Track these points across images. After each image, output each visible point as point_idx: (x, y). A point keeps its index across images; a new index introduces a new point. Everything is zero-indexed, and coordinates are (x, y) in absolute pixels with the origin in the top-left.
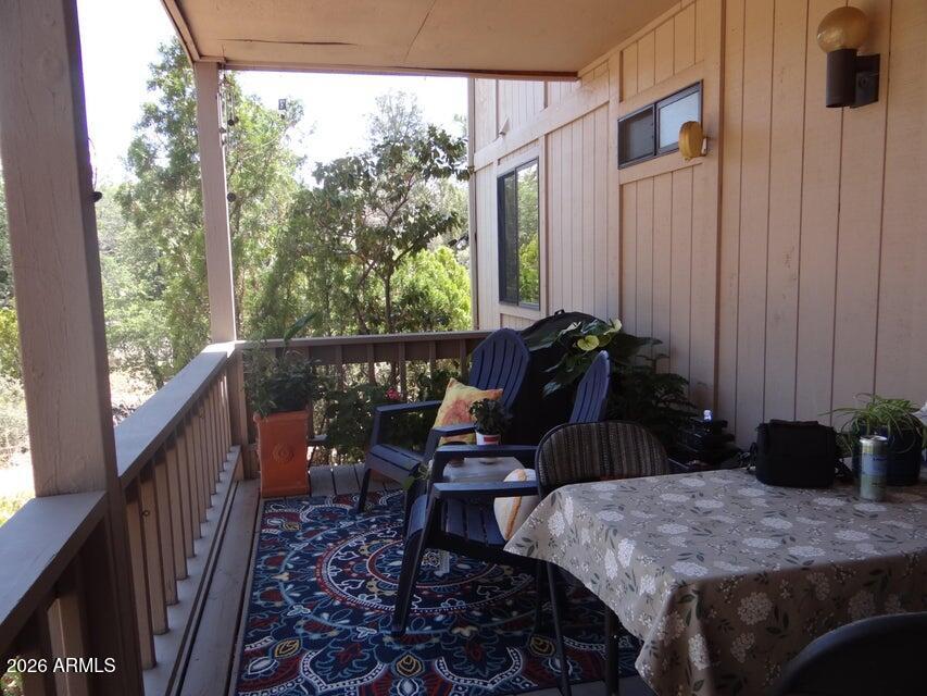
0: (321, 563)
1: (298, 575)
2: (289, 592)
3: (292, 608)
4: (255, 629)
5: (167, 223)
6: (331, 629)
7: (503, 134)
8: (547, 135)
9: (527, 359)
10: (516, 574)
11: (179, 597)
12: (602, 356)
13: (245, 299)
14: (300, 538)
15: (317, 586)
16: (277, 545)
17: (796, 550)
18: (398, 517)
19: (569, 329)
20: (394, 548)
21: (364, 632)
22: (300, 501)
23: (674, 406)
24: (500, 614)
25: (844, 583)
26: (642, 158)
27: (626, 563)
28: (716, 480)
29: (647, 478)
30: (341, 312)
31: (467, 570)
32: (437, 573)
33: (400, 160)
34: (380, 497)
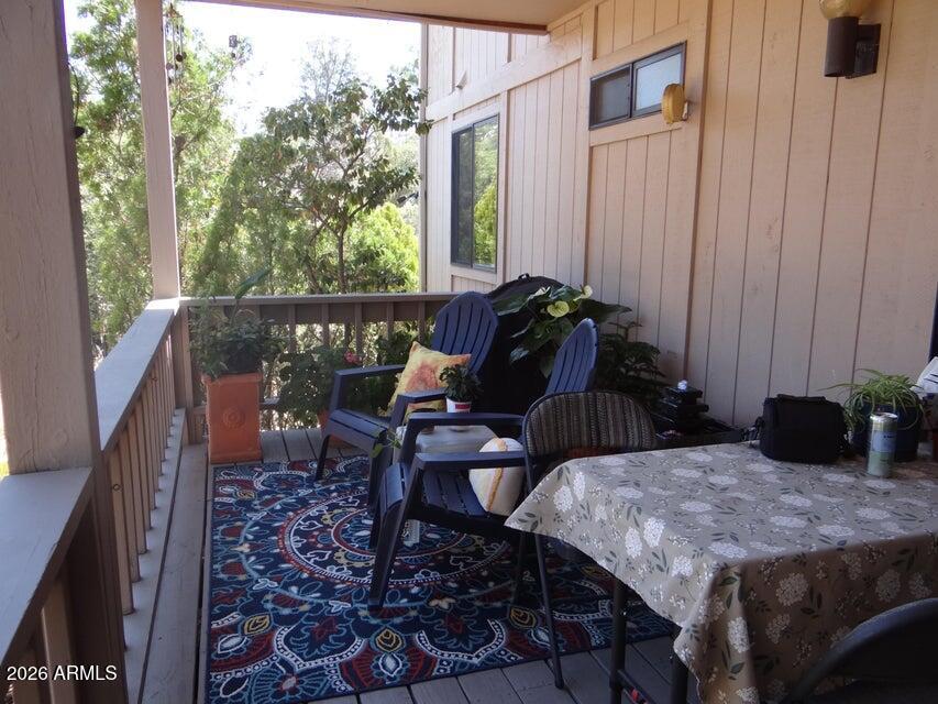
0: (283, 533)
1: (259, 546)
2: (251, 566)
3: (257, 582)
4: (219, 607)
5: (100, 166)
6: (302, 603)
7: (460, 87)
8: (509, 91)
9: (495, 324)
10: (487, 543)
11: (141, 574)
12: (586, 325)
13: (189, 252)
14: (259, 507)
15: (281, 558)
16: (233, 514)
17: (825, 530)
18: (359, 484)
19: (537, 294)
20: (358, 517)
21: (337, 606)
22: (252, 467)
23: (644, 375)
24: (475, 585)
25: (874, 563)
26: (615, 120)
27: (654, 543)
28: (721, 454)
29: (653, 452)
30: (287, 268)
31: (437, 540)
32: (406, 543)
33: (356, 110)
34: (337, 463)
